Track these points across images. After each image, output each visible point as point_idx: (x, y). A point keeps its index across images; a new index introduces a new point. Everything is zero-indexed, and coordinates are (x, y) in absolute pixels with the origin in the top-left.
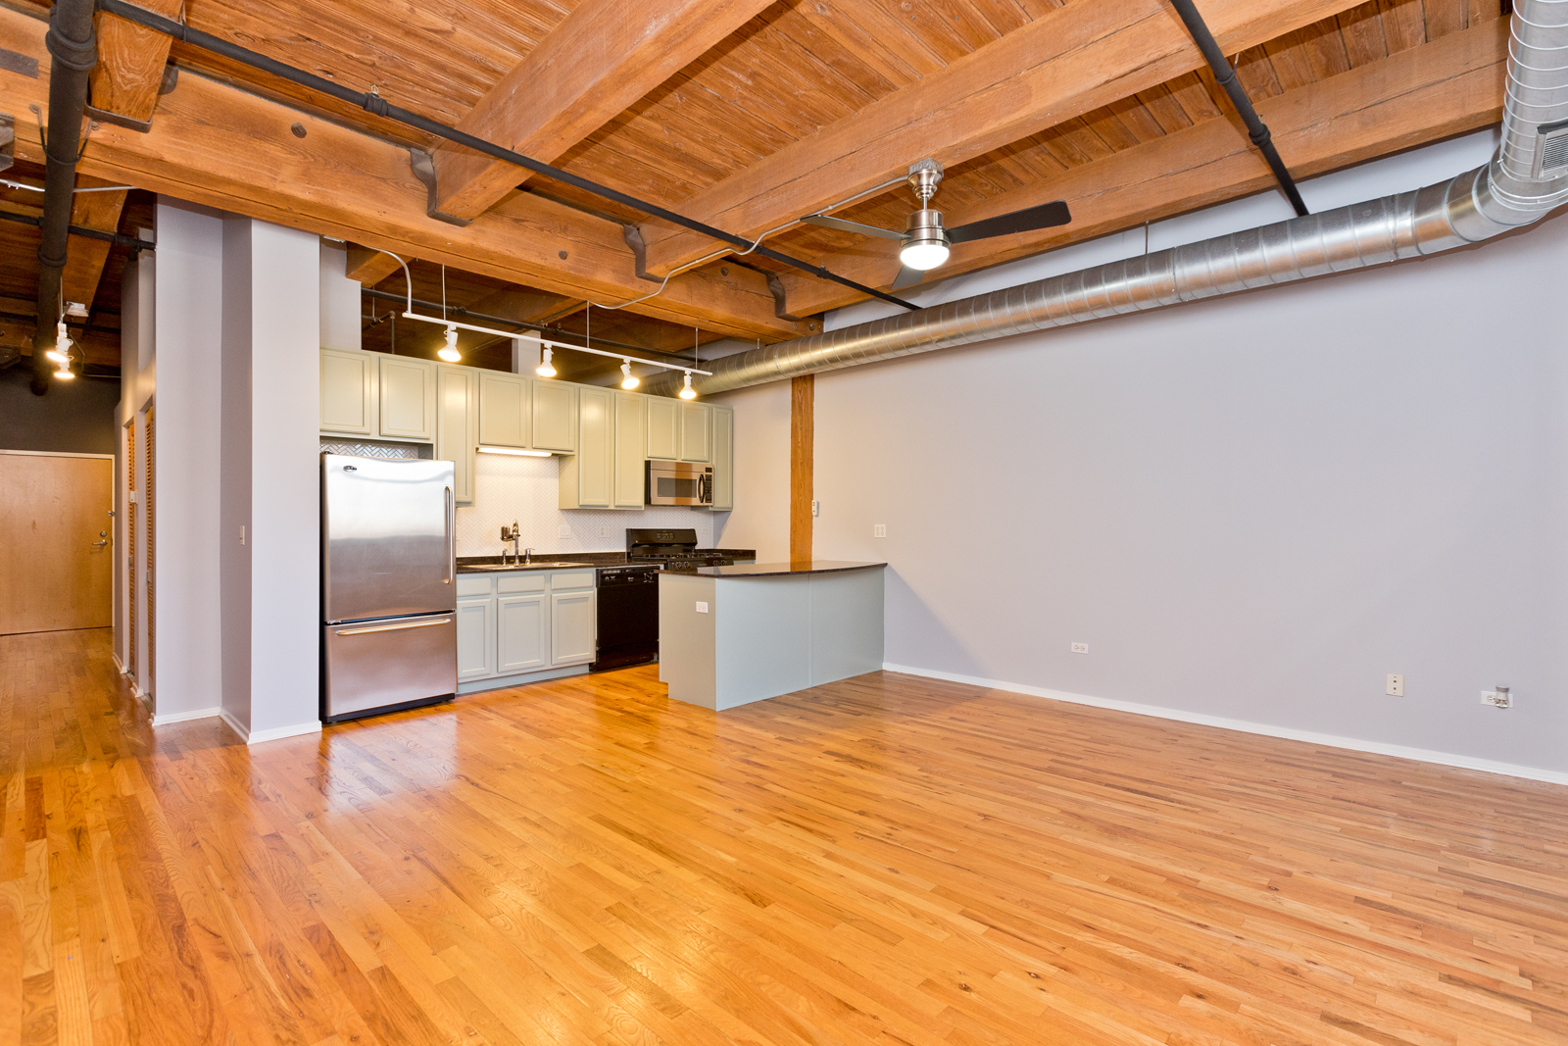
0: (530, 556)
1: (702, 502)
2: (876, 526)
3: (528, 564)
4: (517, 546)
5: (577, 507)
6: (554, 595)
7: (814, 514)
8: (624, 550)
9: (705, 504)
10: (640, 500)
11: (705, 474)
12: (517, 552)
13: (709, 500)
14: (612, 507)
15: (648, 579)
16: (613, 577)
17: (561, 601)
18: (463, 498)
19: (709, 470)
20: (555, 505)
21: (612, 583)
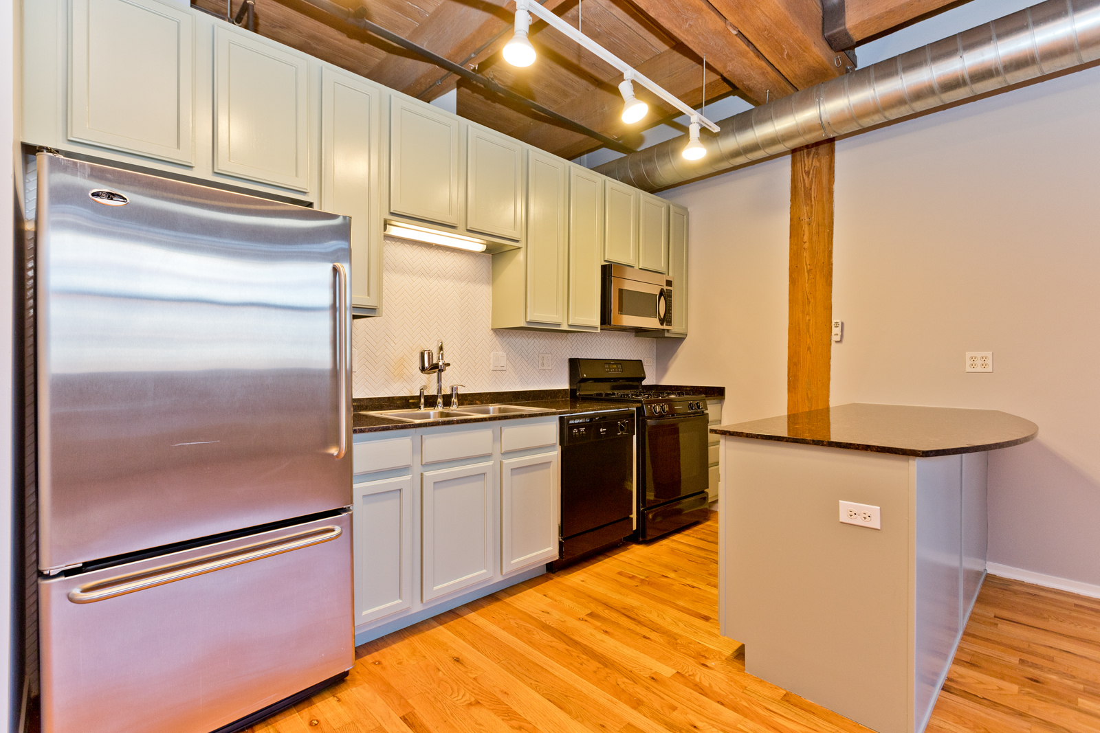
0: (458, 395)
1: (662, 324)
2: (969, 354)
3: (454, 409)
4: (439, 380)
5: (523, 324)
6: (506, 462)
7: (834, 338)
8: (566, 386)
9: (665, 327)
10: (595, 320)
11: (665, 288)
12: (440, 389)
13: (669, 323)
14: (565, 327)
15: (622, 429)
16: (582, 429)
17: (516, 470)
18: (363, 300)
19: (669, 283)
20: (487, 324)
21: (581, 436)
